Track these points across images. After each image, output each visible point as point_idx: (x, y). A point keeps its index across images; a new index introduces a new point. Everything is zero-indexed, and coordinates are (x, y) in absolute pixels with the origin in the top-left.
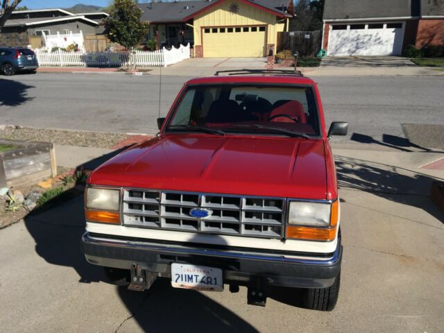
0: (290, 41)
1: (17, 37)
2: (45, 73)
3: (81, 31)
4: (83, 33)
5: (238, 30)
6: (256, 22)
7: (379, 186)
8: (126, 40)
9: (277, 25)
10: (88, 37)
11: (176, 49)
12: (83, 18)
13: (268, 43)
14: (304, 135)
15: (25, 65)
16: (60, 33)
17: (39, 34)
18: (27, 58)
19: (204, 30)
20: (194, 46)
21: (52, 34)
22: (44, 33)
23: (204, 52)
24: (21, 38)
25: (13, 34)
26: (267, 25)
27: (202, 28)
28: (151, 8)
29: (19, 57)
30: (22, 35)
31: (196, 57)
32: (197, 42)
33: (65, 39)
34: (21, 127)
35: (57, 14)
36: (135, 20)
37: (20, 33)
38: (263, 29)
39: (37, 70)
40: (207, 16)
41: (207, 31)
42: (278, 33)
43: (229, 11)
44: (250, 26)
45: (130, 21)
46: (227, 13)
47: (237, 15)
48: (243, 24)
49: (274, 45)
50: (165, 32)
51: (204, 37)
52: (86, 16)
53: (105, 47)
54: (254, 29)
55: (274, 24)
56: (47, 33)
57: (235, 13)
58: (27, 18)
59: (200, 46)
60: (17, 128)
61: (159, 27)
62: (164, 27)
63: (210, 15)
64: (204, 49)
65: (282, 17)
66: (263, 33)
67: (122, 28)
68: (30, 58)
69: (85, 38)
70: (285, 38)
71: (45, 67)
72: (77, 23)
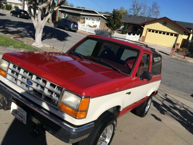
0: (188, 44)
1: (76, 18)
2: (79, 33)
3: (100, 21)
4: (100, 22)
5: (164, 33)
6: (173, 32)
7: (187, 121)
8: (112, 27)
9: (183, 35)
10: (102, 24)
11: (133, 36)
12: (103, 16)
13: (177, 42)
14: (119, 70)
15: (73, 28)
16: (92, 20)
17: (84, 18)
18: (74, 26)
19: (148, 30)
20: (142, 36)
21: (89, 19)
22: (86, 18)
23: (145, 40)
24: (77, 18)
25: (75, 16)
26: (178, 34)
27: (148, 29)
28: (130, 17)
29: (72, 24)
30: (78, 17)
31: (141, 41)
32: (144, 34)
33: (93, 23)
34: (55, 48)
35: (94, 12)
36: (118, 19)
37: (78, 16)
38: (176, 35)
39: (77, 31)
40: (152, 24)
41: (150, 31)
42: (183, 39)
43: (162, 24)
44: (170, 33)
45: (116, 19)
46: (161, 25)
47: (166, 27)
48: (167, 31)
49: (179, 44)
50: (132, 28)
51: (147, 33)
52: (104, 16)
53: (107, 29)
54: (172, 35)
55: (182, 34)
56: (87, 19)
57: (165, 26)
58: (81, 11)
59: (144, 37)
60: (53, 48)
61: (131, 25)
62: (133, 26)
63: (153, 24)
64: (146, 38)
65: (187, 32)
66: (176, 37)
67: (112, 21)
68: (75, 26)
69: (100, 24)
70: (186, 42)
71: (81, 31)
72: (100, 17)
